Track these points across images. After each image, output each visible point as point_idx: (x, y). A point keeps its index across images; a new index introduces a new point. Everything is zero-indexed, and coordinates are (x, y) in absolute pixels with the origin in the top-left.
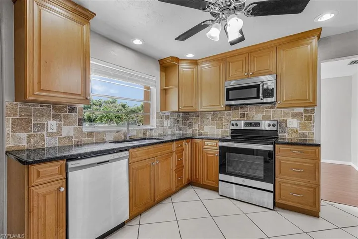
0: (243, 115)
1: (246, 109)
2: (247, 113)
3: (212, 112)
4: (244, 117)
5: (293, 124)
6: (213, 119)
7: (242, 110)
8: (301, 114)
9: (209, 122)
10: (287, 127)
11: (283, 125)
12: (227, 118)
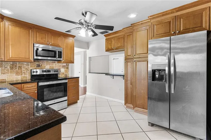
0: (39, 66)
1: (40, 62)
2: (41, 65)
3: (12, 63)
4: (39, 67)
5: (63, 70)
6: (12, 68)
7: (38, 63)
8: (65, 66)
9: (8, 70)
10: (60, 72)
11: (59, 71)
12: (26, 67)
